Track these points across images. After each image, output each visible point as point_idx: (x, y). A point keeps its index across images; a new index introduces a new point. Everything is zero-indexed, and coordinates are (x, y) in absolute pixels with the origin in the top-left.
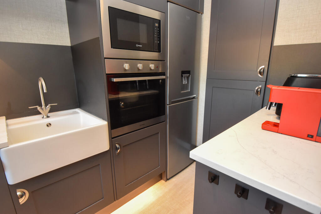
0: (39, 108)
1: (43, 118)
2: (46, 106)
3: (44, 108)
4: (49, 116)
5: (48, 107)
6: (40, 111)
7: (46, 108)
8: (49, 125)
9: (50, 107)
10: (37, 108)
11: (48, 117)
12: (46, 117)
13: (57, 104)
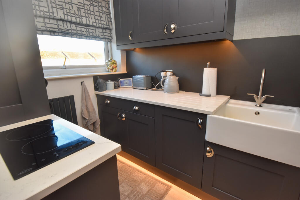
0: (255, 96)
1: (256, 106)
2: (262, 95)
3: (260, 98)
4: (262, 105)
5: (264, 98)
6: (256, 99)
7: (261, 97)
8: (257, 113)
9: (265, 98)
10: (254, 96)
11: (260, 106)
12: (258, 106)
13: (273, 96)
